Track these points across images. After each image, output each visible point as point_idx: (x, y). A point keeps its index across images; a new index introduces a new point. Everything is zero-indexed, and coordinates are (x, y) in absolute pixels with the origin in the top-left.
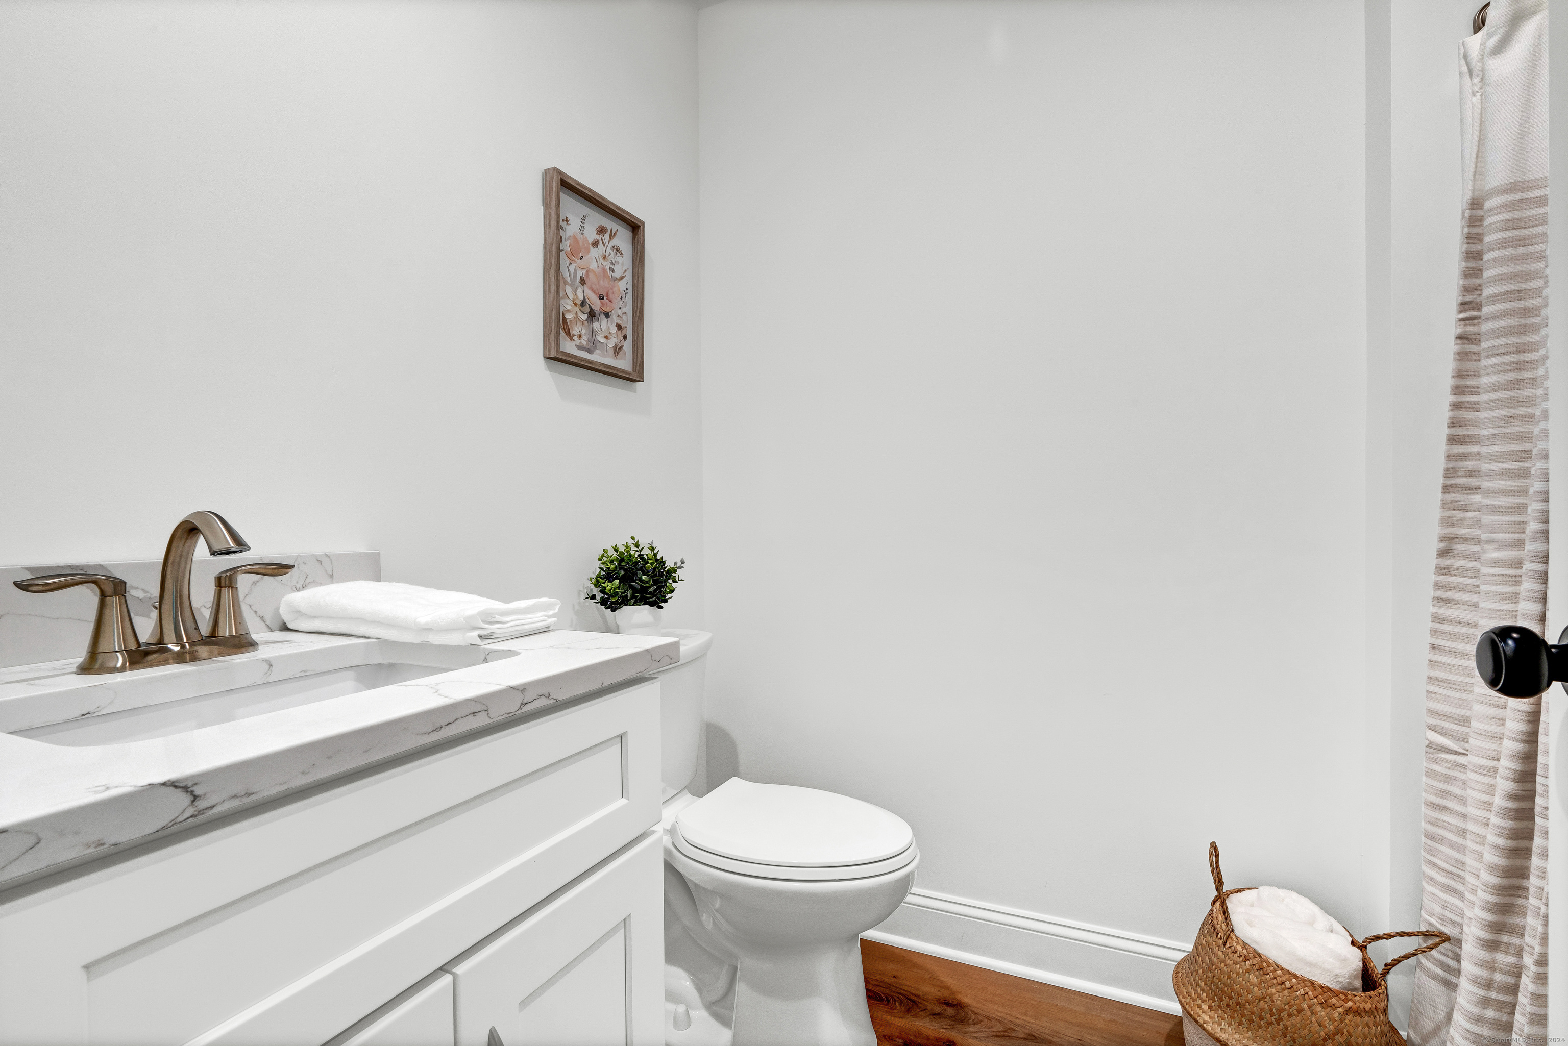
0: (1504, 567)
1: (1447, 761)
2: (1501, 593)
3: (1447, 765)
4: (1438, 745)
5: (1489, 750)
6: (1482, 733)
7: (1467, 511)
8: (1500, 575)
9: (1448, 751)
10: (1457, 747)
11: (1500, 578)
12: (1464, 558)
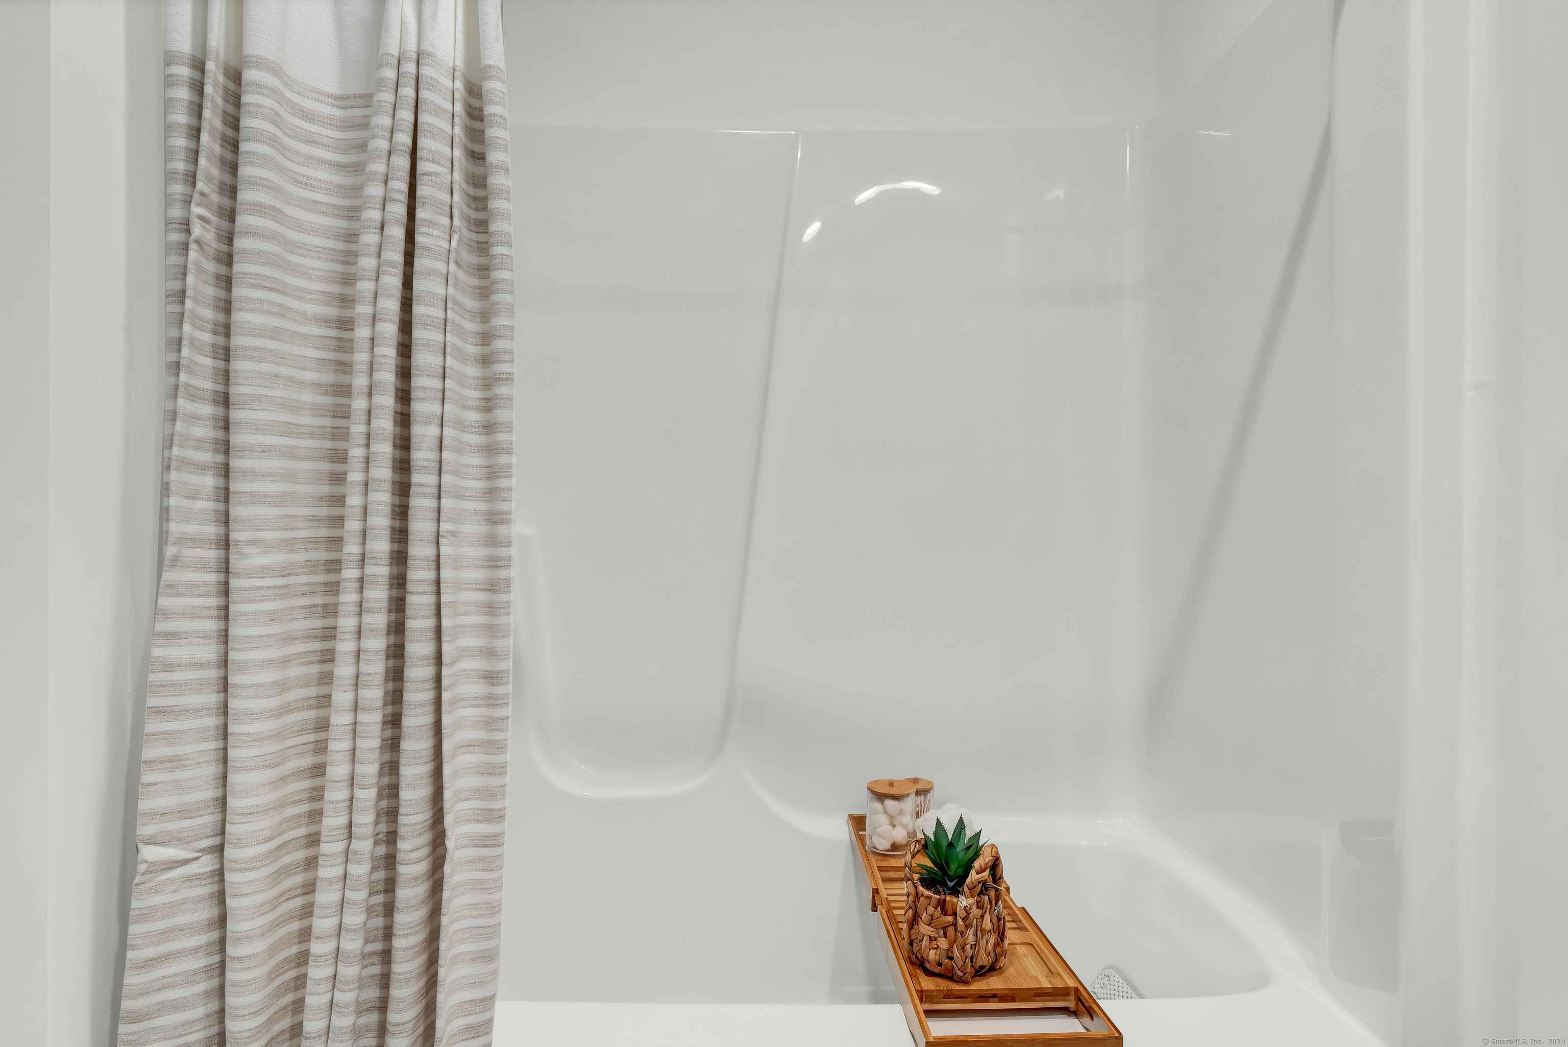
0: (273, 577)
1: (171, 881)
2: (270, 613)
3: (173, 887)
4: (162, 862)
5: (263, 830)
6: (255, 811)
7: (195, 498)
8: (269, 587)
9: (175, 865)
10: (186, 852)
11: (270, 592)
12: (193, 569)
